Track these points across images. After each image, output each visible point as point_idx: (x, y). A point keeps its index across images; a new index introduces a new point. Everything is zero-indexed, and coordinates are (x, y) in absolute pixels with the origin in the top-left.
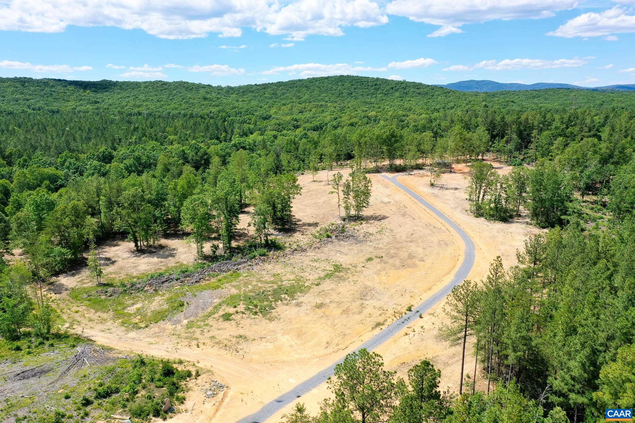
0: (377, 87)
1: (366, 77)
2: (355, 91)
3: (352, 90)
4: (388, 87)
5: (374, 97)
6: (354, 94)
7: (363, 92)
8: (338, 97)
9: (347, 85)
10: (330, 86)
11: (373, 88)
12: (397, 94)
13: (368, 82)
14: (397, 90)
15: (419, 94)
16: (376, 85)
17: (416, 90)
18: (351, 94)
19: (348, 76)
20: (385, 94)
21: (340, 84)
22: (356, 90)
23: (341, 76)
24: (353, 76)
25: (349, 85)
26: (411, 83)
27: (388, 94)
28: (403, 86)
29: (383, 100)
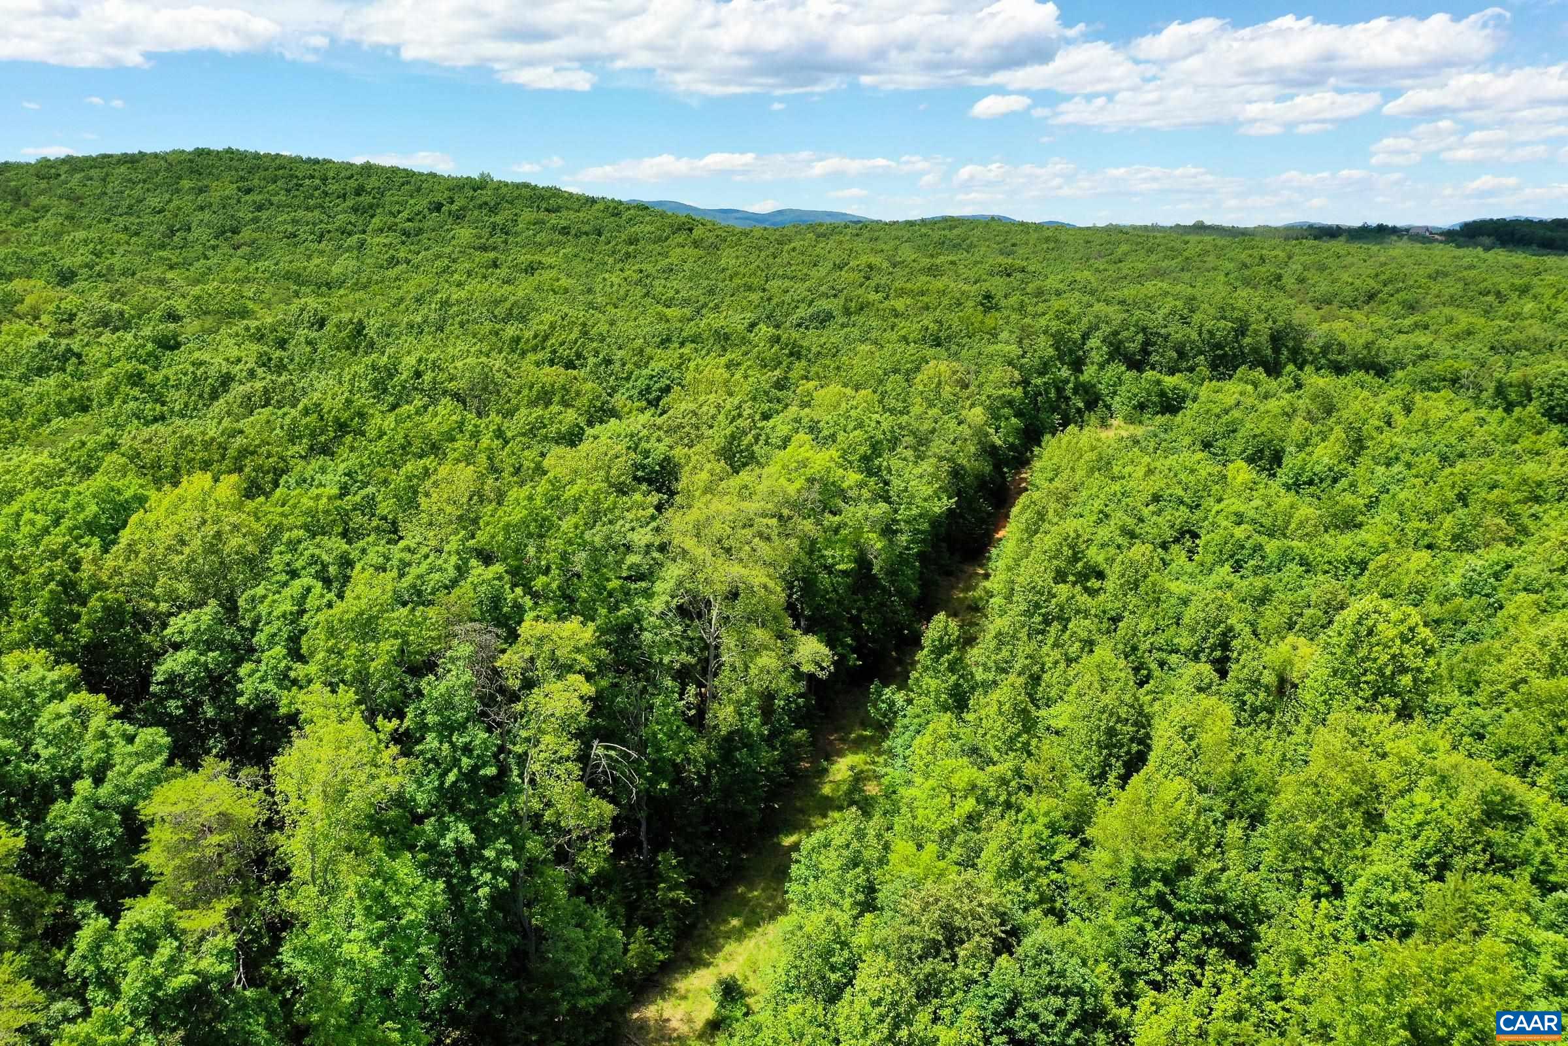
0: (366, 199)
1: (317, 162)
2: (256, 220)
3: (245, 214)
4: (422, 203)
5: (349, 249)
6: (246, 234)
7: (294, 222)
8: (163, 247)
9: (223, 189)
10: (138, 192)
11: (350, 203)
12: (464, 233)
13: (324, 179)
14: (459, 217)
15: (565, 231)
16: (359, 192)
17: (542, 215)
18: (235, 231)
19: (229, 151)
20: (406, 233)
21: (186, 184)
22: (264, 215)
23: (200, 153)
24: (257, 156)
25: (231, 190)
26: (518, 186)
27: (420, 231)
28: (486, 195)
29: (393, 262)
